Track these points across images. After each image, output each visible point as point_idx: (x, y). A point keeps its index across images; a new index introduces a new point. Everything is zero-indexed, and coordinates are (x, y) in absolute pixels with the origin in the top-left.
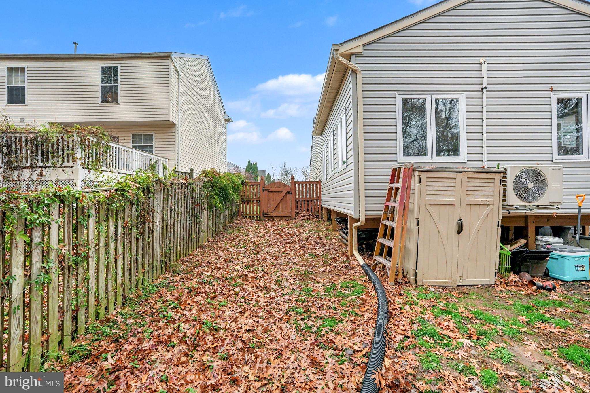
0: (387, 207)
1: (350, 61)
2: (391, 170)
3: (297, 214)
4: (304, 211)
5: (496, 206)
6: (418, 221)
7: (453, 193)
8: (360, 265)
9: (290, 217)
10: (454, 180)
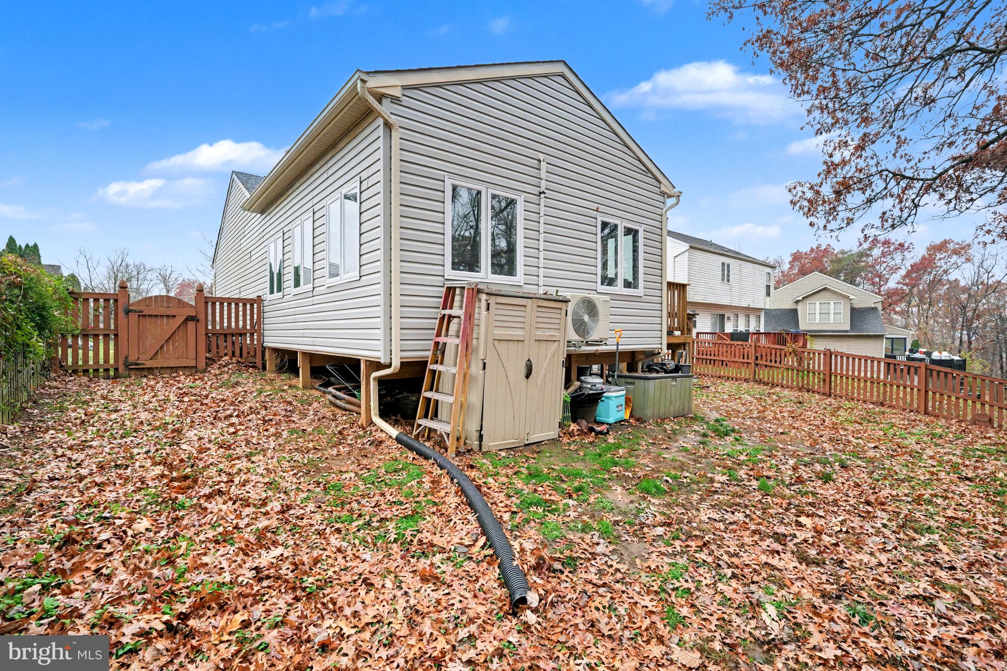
0: (437, 344)
1: (380, 103)
2: (444, 289)
3: (210, 361)
4: (226, 355)
5: (562, 342)
6: (485, 364)
7: (521, 325)
8: (391, 437)
9: (196, 367)
10: (523, 309)
